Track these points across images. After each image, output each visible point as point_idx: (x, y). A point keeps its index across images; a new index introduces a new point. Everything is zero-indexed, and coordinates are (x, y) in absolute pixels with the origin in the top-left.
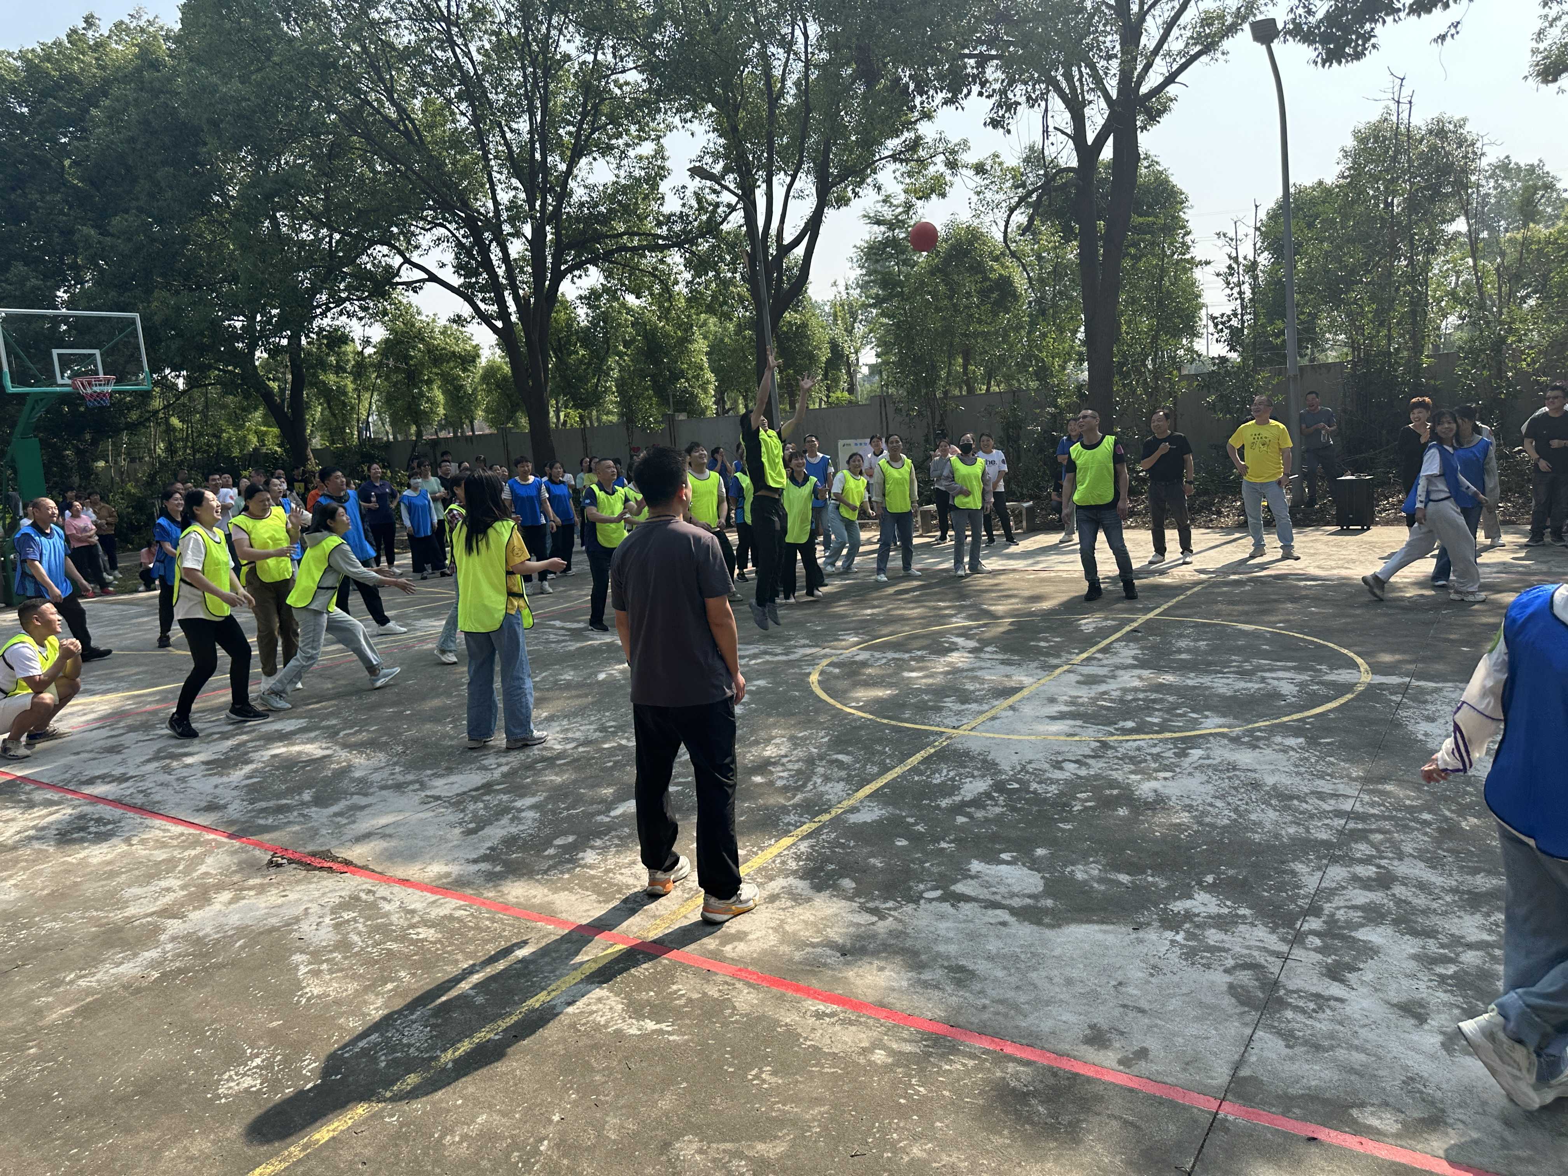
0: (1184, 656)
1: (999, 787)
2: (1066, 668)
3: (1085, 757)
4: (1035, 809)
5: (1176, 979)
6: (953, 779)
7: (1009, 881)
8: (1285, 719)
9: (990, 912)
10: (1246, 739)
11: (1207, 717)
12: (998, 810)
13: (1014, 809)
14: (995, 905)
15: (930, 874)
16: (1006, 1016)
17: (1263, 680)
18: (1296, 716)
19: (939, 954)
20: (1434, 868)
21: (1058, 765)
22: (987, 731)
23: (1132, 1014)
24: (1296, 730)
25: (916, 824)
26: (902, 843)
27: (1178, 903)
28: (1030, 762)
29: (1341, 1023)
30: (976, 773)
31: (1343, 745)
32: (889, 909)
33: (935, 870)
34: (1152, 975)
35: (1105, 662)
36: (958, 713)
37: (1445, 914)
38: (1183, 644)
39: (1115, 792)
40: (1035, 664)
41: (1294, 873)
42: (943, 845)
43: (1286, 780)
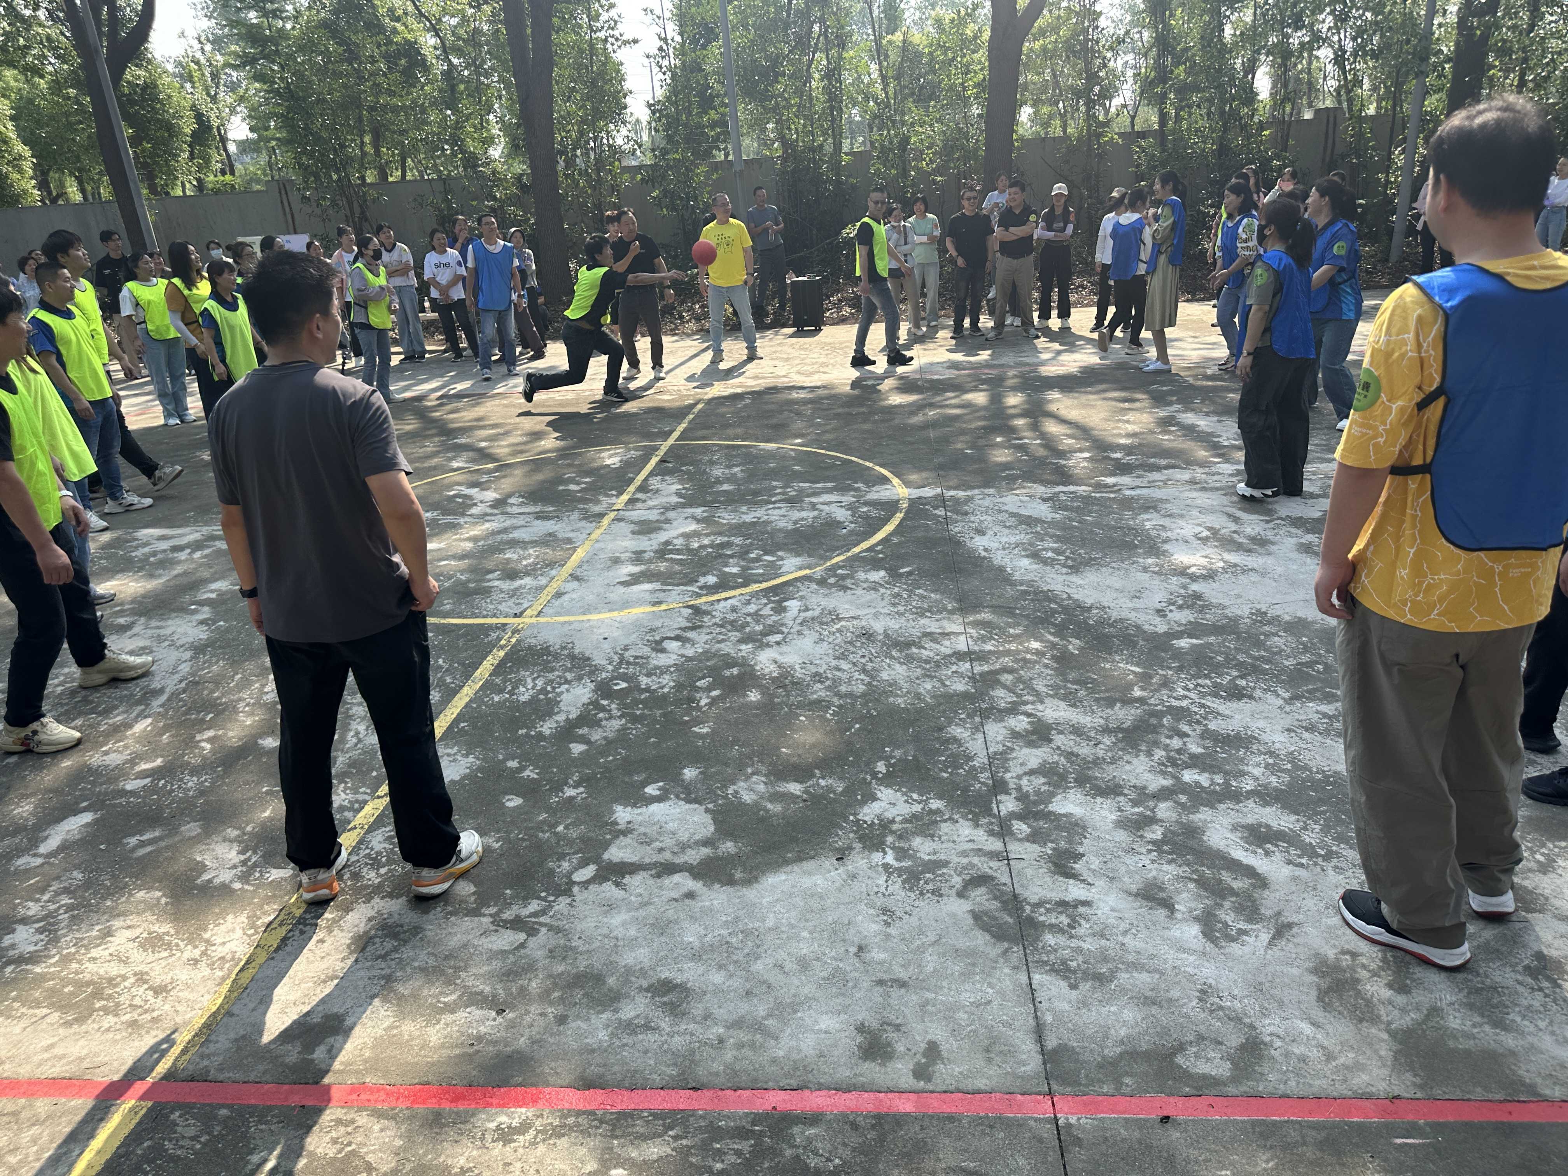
0: (726, 487)
1: (604, 690)
2: (612, 515)
3: (684, 629)
4: (658, 713)
5: (914, 921)
6: (543, 691)
7: (671, 826)
8: (857, 550)
9: (667, 881)
10: (832, 580)
11: (782, 559)
12: (616, 724)
13: (635, 719)
14: (669, 869)
15: (571, 842)
16: (753, 1046)
17: (813, 506)
18: (865, 545)
19: (629, 971)
20: (1074, 706)
21: (658, 647)
22: (559, 614)
23: (896, 993)
24: (872, 561)
25: (522, 769)
26: (513, 802)
27: (866, 809)
28: (626, 649)
29: (1103, 936)
30: (569, 676)
31: (923, 573)
32: (535, 914)
33: (574, 833)
34: (887, 924)
35: (650, 503)
36: (513, 593)
37: (1114, 761)
38: (718, 472)
39: (735, 671)
40: (575, 515)
41: (956, 740)
42: (570, 792)
43: (894, 624)
